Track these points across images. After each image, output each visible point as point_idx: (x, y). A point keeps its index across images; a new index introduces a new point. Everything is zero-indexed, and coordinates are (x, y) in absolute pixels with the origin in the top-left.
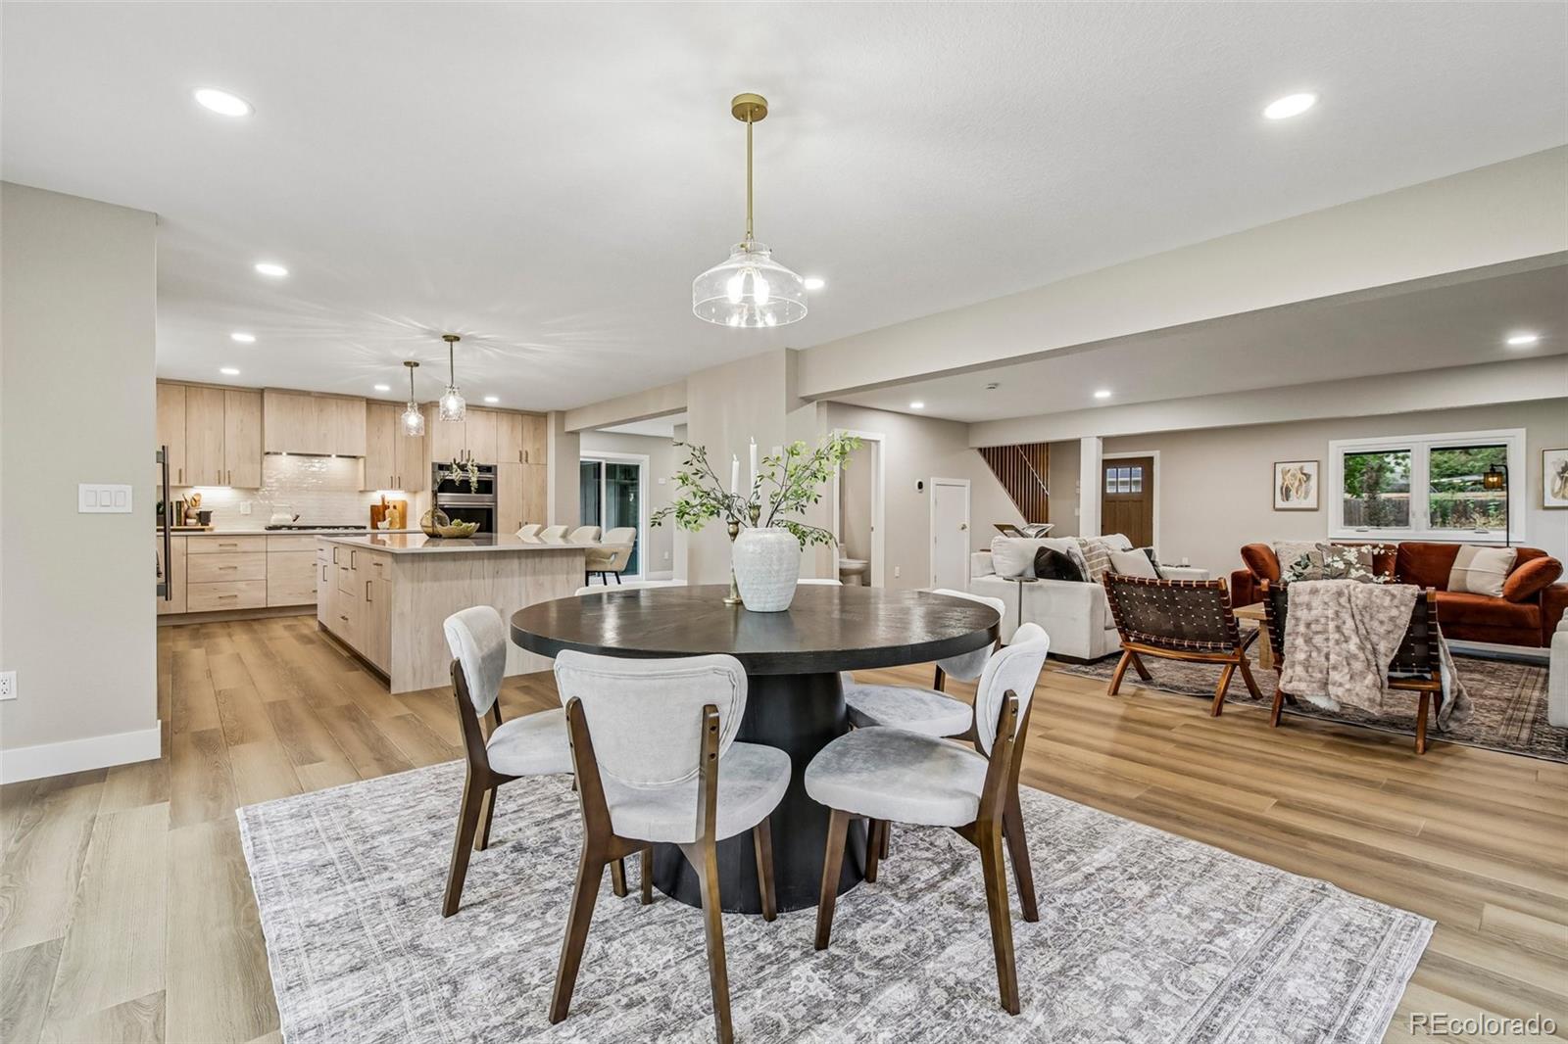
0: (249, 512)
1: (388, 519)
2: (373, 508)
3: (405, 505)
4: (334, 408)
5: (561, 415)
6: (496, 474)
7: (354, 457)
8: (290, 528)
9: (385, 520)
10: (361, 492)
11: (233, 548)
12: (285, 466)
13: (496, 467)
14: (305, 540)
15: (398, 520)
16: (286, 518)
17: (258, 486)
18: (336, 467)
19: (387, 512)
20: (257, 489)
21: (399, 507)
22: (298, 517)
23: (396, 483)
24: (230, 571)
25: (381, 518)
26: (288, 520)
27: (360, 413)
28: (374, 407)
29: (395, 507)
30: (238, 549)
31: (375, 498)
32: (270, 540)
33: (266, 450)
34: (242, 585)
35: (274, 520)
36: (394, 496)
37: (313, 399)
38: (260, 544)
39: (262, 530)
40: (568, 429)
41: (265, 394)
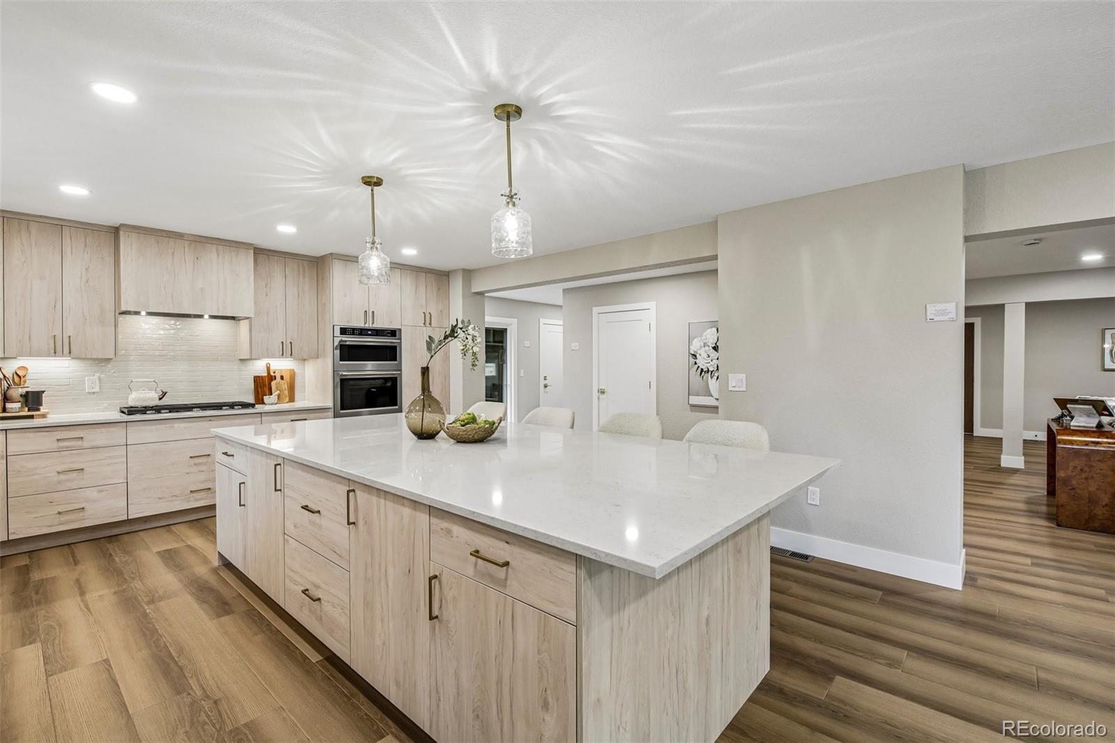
0: (97, 389)
1: (275, 393)
2: (257, 380)
3: (293, 375)
4: (214, 255)
5: (468, 274)
6: (400, 339)
7: (233, 318)
8: (158, 409)
9: (271, 394)
10: (241, 360)
11: (79, 443)
12: (146, 328)
13: (400, 330)
14: (179, 426)
15: (287, 392)
16: (151, 398)
17: (112, 356)
18: (209, 330)
19: (273, 383)
20: (109, 360)
21: (287, 377)
22: (164, 394)
23: (286, 350)
24: (74, 475)
25: (267, 391)
26: (152, 399)
27: (246, 263)
28: (261, 258)
29: (282, 378)
30: (86, 444)
31: (259, 368)
32: (131, 429)
33: (123, 308)
34: (92, 493)
35: (134, 399)
36: (280, 365)
37: (187, 243)
38: (117, 435)
39: (116, 415)
40: (474, 290)
41: (121, 233)
